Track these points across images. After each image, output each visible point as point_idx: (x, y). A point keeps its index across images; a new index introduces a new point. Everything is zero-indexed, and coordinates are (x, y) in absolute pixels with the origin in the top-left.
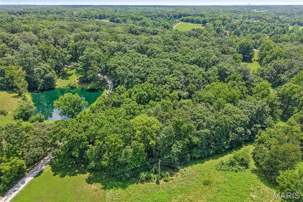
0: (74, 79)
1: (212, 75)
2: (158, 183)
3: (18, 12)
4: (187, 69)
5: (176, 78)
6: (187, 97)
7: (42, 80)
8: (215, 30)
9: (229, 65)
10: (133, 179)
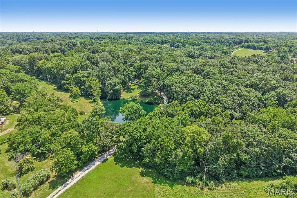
0: (136, 93)
1: (270, 99)
2: (202, 189)
3: (97, 38)
4: (241, 91)
5: (229, 98)
6: (239, 118)
7: (111, 91)
8: (279, 57)
9: (290, 91)
10: (180, 181)
